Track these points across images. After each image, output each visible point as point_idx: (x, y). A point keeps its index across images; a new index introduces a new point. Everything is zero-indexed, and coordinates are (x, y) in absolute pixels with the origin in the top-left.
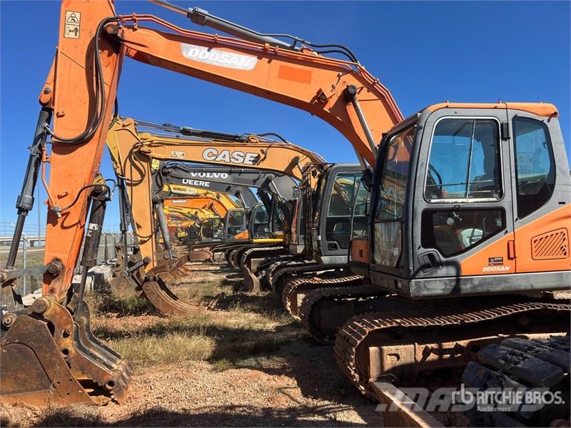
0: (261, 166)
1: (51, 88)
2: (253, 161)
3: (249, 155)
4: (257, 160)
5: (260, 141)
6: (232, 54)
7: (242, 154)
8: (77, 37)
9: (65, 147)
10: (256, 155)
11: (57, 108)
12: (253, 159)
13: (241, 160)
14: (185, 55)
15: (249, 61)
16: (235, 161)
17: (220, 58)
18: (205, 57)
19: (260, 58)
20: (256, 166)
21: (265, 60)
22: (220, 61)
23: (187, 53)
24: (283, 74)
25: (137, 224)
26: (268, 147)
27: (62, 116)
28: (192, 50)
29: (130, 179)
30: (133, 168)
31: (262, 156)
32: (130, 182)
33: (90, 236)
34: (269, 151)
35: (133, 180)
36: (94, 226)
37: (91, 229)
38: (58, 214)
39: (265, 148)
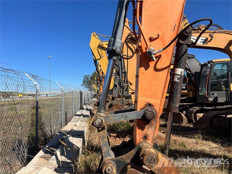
0: (209, 45)
2: (203, 42)
3: (200, 39)
4: (206, 41)
7: (195, 38)
10: (205, 38)
12: (203, 41)
20: (205, 45)
25: (130, 82)
26: (213, 33)
29: (127, 55)
30: (128, 49)
31: (209, 39)
32: (127, 57)
33: (179, 81)
34: (214, 35)
35: (128, 55)
36: (182, 72)
37: (179, 74)
38: (153, 56)
39: (212, 34)
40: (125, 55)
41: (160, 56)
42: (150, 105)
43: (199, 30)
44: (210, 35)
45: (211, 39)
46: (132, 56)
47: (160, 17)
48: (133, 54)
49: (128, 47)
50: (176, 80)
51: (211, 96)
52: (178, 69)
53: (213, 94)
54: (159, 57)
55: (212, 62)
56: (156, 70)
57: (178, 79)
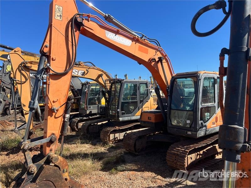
0: (86, 76)
1: (48, 45)
2: (82, 74)
3: (80, 71)
4: (84, 74)
5: (85, 65)
6: (123, 38)
7: (77, 71)
8: (61, 20)
9: (57, 76)
10: (83, 72)
11: (52, 56)
12: (82, 73)
13: (77, 73)
14: (107, 36)
15: (129, 42)
16: (74, 74)
17: (119, 39)
18: (114, 38)
19: (132, 41)
20: (83, 77)
21: (134, 42)
22: (119, 40)
23: (108, 35)
24: (140, 49)
25: (23, 104)
26: (89, 68)
27: (55, 60)
28: (109, 34)
29: (20, 80)
30: (22, 76)
31: (86, 72)
32: (20, 82)
34: (89, 70)
35: (22, 81)
37: (67, 117)
38: (55, 111)
39: (87, 69)
40: (18, 81)
41: (58, 110)
42: (53, 134)
43: (79, 65)
44: (86, 70)
45: (87, 73)
46: (25, 82)
47: (58, 91)
48: (26, 80)
49: (22, 74)
51: (88, 109)
52: (67, 115)
53: (90, 107)
55: (90, 83)
57: (67, 119)
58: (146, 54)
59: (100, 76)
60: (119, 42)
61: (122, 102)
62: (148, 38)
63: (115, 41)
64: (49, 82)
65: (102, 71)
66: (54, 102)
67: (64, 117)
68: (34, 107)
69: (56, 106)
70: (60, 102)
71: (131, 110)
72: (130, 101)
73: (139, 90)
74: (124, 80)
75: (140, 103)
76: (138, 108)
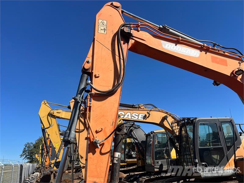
0: (148, 120)
1: (90, 61)
2: (143, 118)
3: (140, 115)
4: (145, 117)
5: (145, 108)
6: (187, 48)
7: (137, 115)
8: (105, 33)
10: (144, 115)
11: (95, 72)
12: (143, 117)
13: (137, 117)
14: (164, 47)
16: (134, 118)
17: (182, 50)
18: (174, 49)
19: (201, 51)
20: (145, 121)
21: (204, 52)
22: (182, 51)
23: (165, 46)
24: (214, 60)
25: (80, 155)
26: (150, 111)
27: (98, 77)
28: (167, 45)
29: (78, 129)
31: (147, 115)
33: (117, 162)
34: (151, 113)
35: (80, 129)
36: (119, 155)
37: (117, 157)
38: (98, 145)
39: (149, 112)
40: (77, 129)
43: (139, 108)
44: (147, 112)
45: (149, 116)
46: (83, 130)
47: (103, 116)
49: (80, 121)
50: (115, 162)
52: (116, 153)
53: (158, 163)
54: (102, 145)
55: (154, 133)
56: (102, 154)
57: (117, 161)
58: (226, 67)
59: (165, 118)
60: (181, 53)
61: (199, 149)
62: (223, 47)
63: (176, 51)
64: (90, 104)
65: (167, 113)
66: (97, 132)
67: (113, 157)
68: (69, 139)
69: (99, 138)
70: (105, 133)
71: (215, 161)
72: (212, 147)
73: (221, 131)
74: (196, 118)
75: (228, 151)
76: (225, 157)
